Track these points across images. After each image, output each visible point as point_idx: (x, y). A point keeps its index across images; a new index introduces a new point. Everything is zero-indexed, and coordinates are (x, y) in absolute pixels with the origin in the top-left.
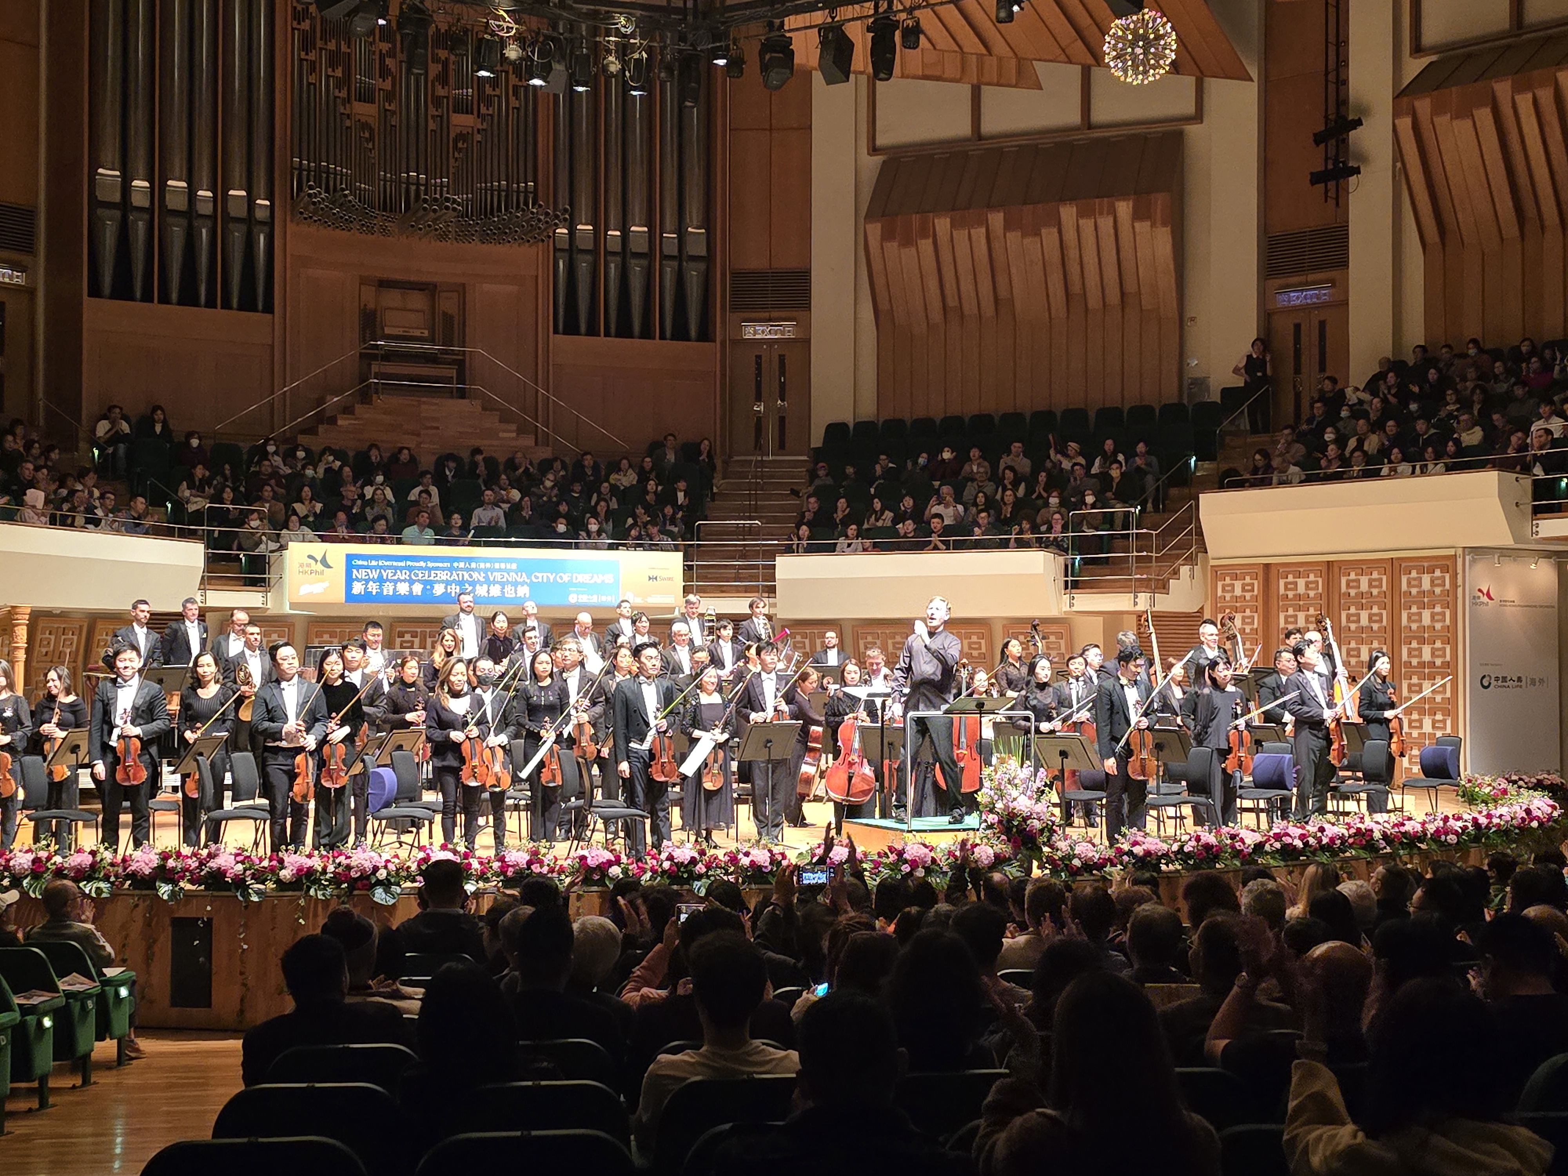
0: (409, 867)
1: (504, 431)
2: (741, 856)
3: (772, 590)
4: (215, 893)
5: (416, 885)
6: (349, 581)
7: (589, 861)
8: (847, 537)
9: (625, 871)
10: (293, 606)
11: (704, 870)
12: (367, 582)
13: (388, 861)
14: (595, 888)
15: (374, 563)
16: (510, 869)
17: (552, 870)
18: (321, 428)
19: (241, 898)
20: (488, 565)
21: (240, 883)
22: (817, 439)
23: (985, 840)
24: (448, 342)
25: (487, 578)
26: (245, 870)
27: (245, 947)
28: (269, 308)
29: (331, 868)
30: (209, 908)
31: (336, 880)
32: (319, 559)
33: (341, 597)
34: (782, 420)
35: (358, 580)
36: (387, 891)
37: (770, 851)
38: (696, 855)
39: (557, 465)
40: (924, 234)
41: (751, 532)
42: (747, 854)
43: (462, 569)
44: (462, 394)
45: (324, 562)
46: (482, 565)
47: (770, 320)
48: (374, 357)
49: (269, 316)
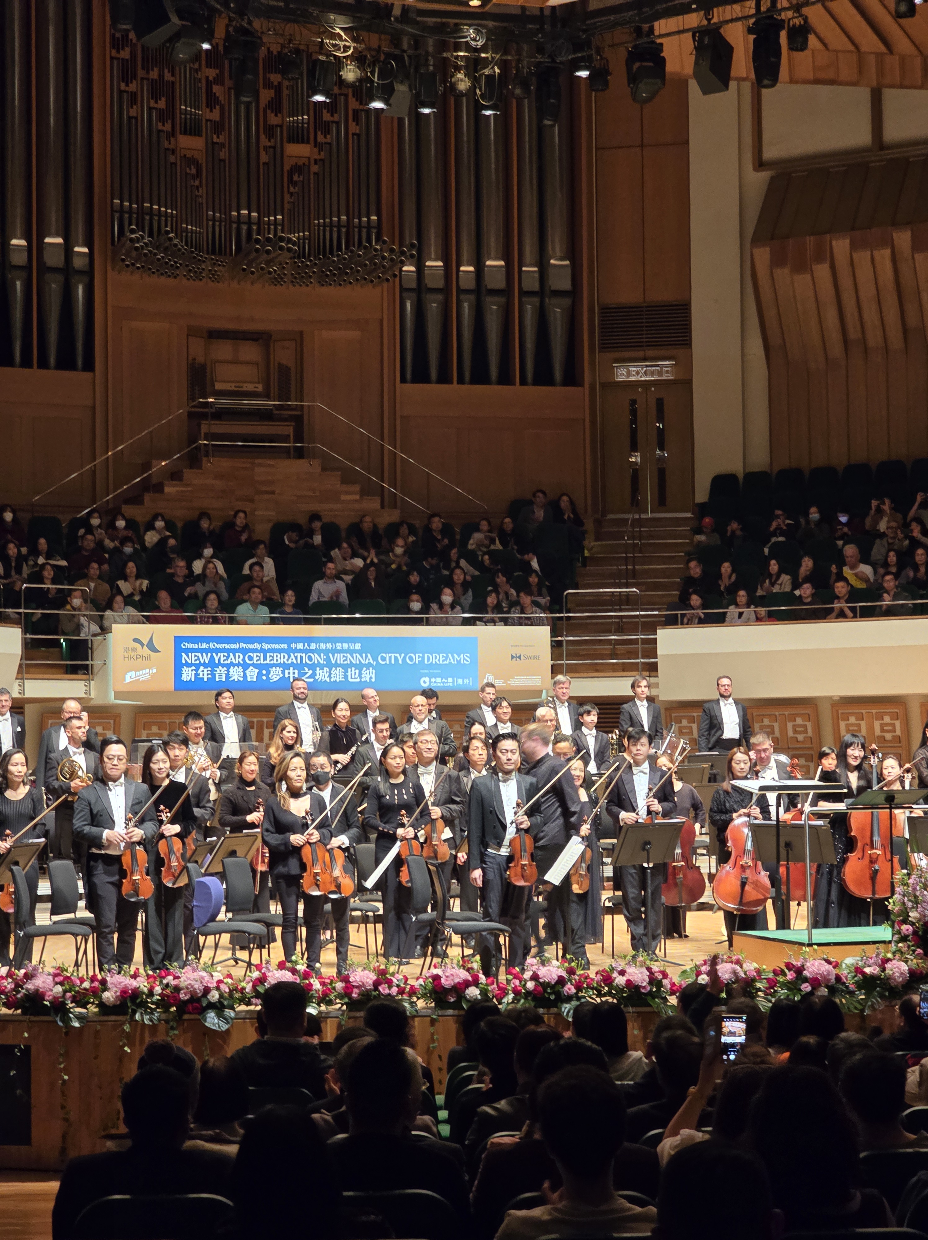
0: (243, 989)
1: (347, 493)
2: (615, 975)
3: (653, 669)
4: (33, 1018)
5: (252, 1008)
6: (178, 666)
7: (443, 981)
8: (737, 605)
9: (484, 992)
10: (118, 695)
11: (574, 991)
12: (197, 667)
13: (220, 982)
14: (450, 1012)
15: (205, 646)
16: (355, 990)
17: (401, 991)
18: (147, 497)
19: (60, 1024)
20: (329, 646)
21: (59, 1007)
22: (702, 495)
23: (898, 956)
24: (284, 395)
25: (328, 660)
26: (65, 992)
27: (66, 1077)
28: (89, 366)
29: (158, 989)
30: (26, 1035)
31: (164, 1003)
32: (145, 643)
33: (170, 685)
34: (662, 473)
35: (188, 665)
36: (220, 1015)
37: (649, 969)
38: (564, 974)
39: (404, 530)
40: (819, 257)
41: (626, 601)
42: (622, 973)
43: (300, 651)
44: (300, 454)
45: (151, 646)
46: (323, 646)
47: (645, 359)
48: (204, 416)
49: (88, 375)
